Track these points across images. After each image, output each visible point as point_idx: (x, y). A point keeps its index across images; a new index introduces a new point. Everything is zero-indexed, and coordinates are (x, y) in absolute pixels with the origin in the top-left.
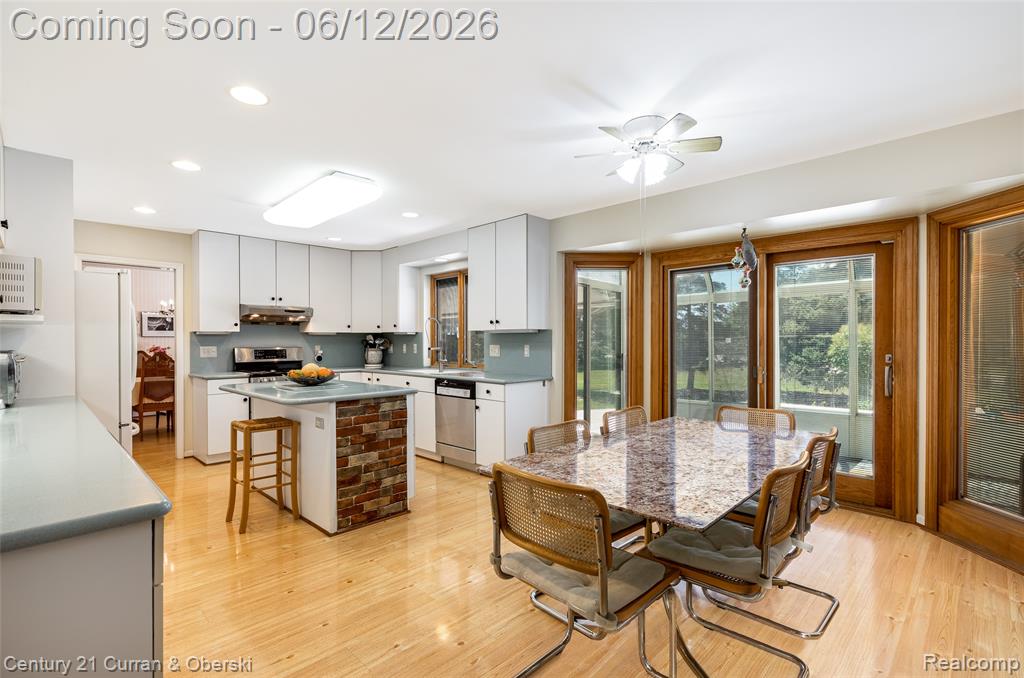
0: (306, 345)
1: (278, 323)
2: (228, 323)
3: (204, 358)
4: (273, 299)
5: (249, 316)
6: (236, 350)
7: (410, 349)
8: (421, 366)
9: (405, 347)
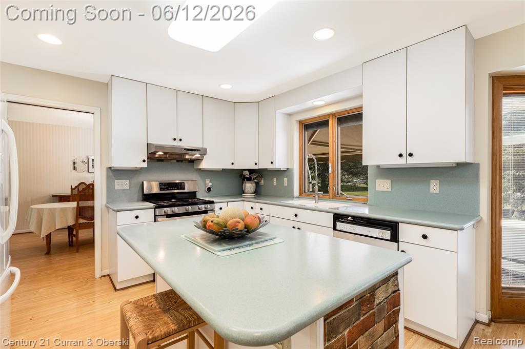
0: (199, 178)
1: (178, 161)
2: (137, 160)
3: (117, 190)
4: (175, 139)
5: (154, 153)
6: (145, 183)
7: (280, 182)
8: (292, 197)
9: (275, 180)
